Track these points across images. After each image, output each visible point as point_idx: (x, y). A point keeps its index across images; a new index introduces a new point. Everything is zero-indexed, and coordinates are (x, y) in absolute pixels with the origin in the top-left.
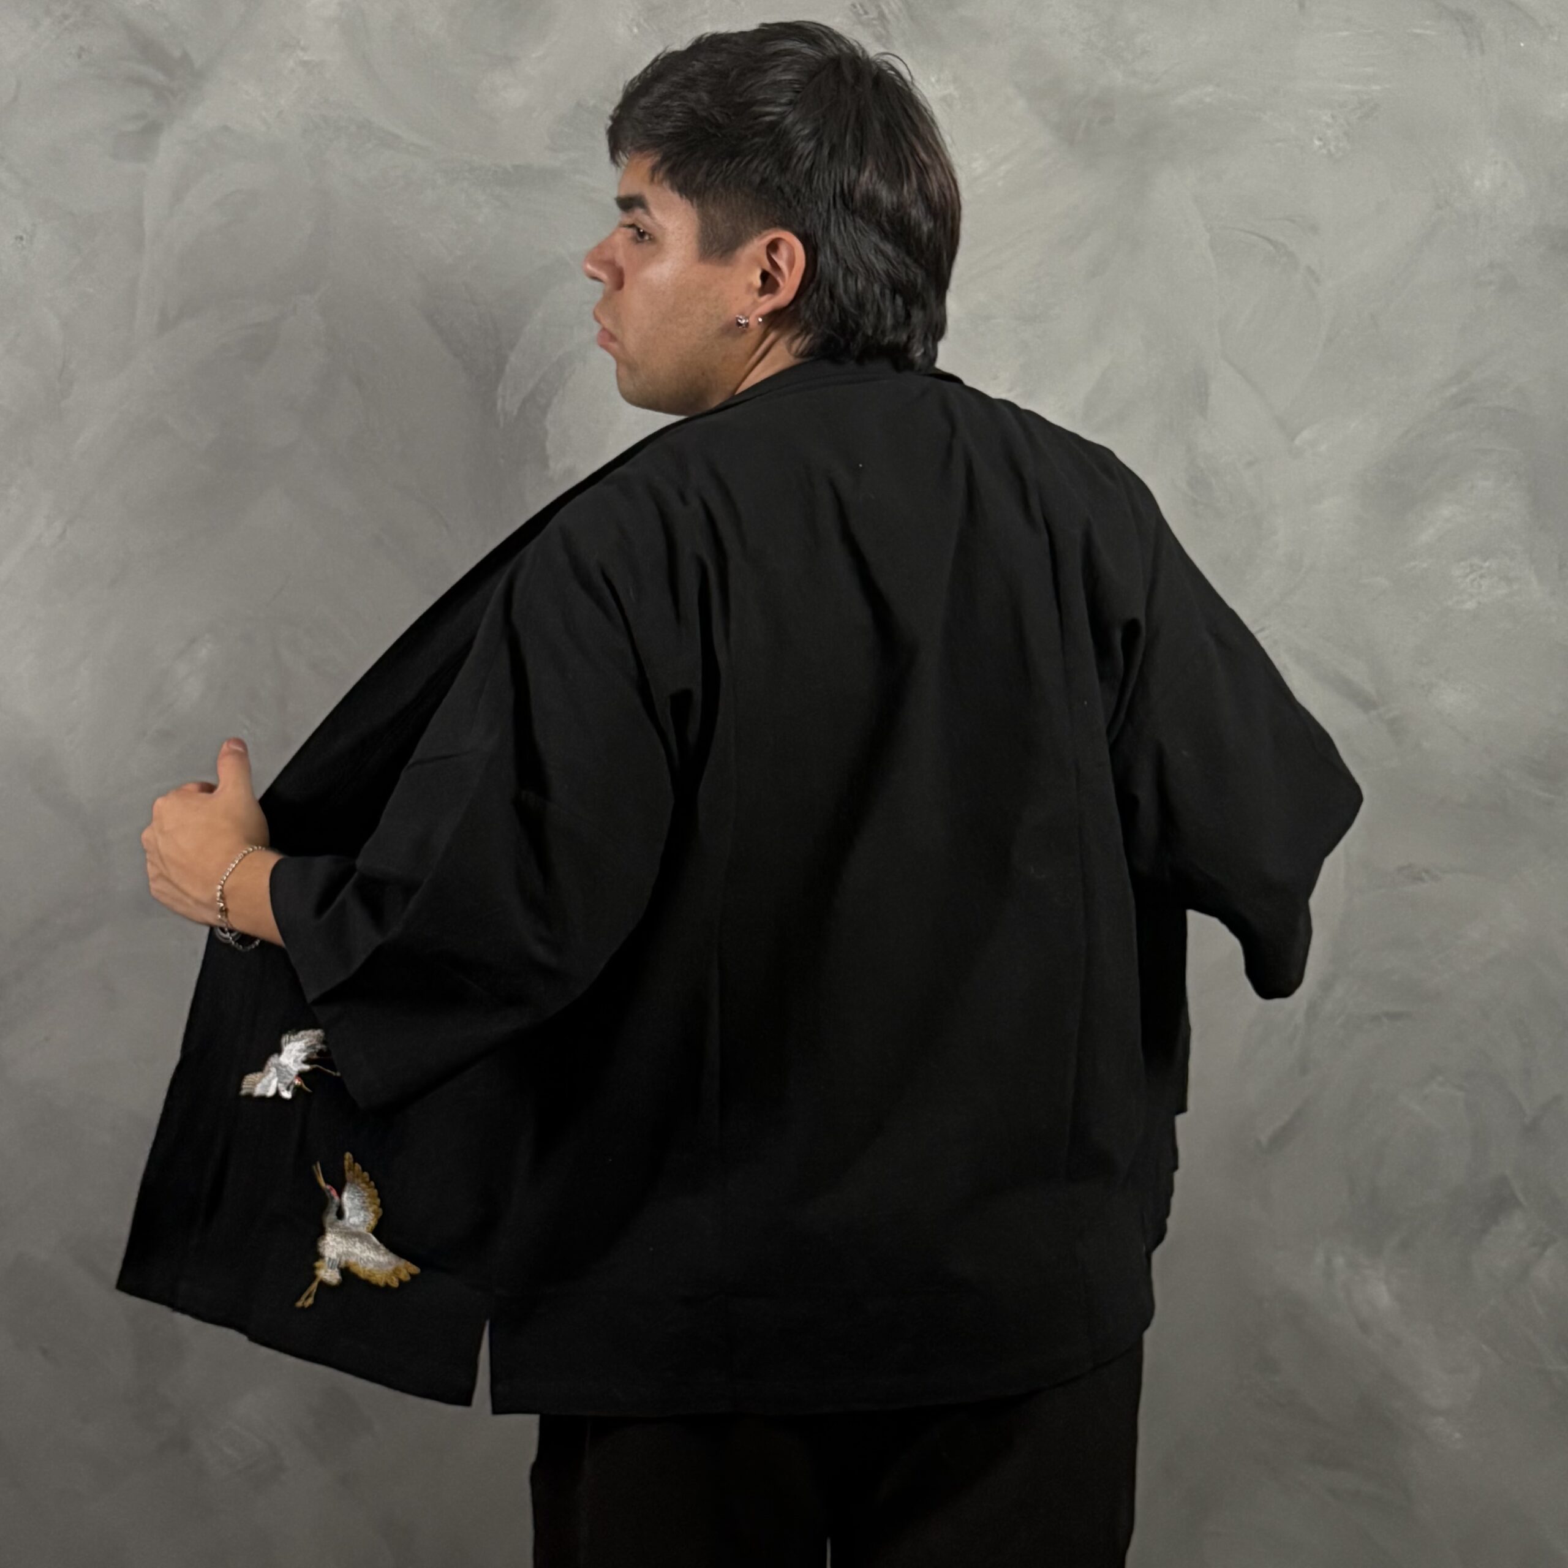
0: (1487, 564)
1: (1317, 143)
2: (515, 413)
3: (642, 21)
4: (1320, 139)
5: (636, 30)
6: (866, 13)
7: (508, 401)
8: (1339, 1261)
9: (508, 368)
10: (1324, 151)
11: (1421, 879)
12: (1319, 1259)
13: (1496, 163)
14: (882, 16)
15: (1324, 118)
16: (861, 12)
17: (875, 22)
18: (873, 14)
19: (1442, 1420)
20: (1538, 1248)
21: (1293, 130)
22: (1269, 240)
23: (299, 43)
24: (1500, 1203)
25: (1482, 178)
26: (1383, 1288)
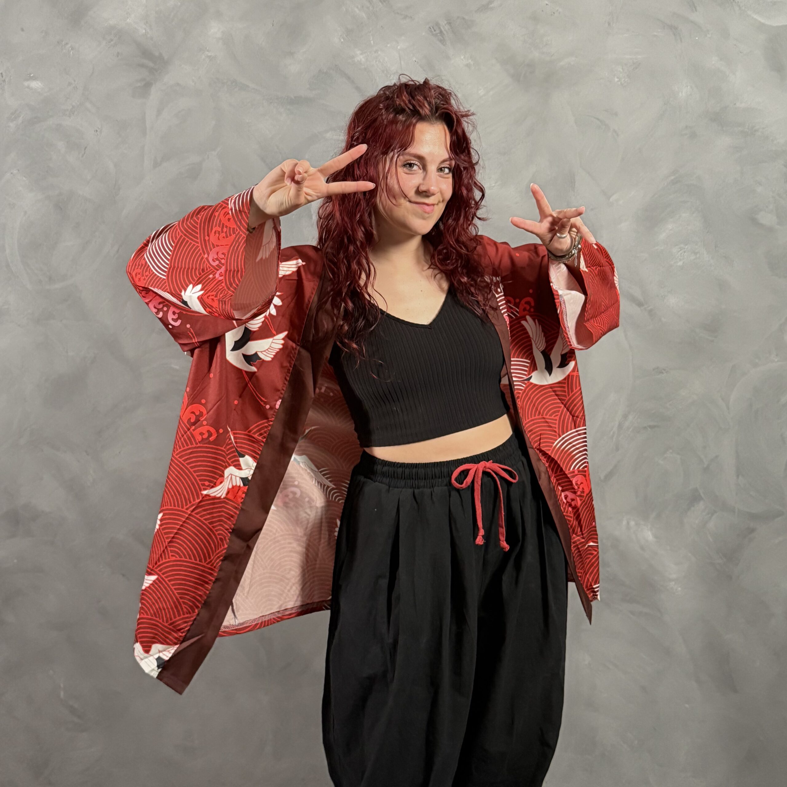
8: (632, 523)
11: (663, 373)
12: (625, 523)
19: (673, 583)
20: (710, 515)
21: (607, 74)
22: (598, 119)
23: (206, 48)
24: (695, 498)
25: (682, 92)
26: (650, 533)
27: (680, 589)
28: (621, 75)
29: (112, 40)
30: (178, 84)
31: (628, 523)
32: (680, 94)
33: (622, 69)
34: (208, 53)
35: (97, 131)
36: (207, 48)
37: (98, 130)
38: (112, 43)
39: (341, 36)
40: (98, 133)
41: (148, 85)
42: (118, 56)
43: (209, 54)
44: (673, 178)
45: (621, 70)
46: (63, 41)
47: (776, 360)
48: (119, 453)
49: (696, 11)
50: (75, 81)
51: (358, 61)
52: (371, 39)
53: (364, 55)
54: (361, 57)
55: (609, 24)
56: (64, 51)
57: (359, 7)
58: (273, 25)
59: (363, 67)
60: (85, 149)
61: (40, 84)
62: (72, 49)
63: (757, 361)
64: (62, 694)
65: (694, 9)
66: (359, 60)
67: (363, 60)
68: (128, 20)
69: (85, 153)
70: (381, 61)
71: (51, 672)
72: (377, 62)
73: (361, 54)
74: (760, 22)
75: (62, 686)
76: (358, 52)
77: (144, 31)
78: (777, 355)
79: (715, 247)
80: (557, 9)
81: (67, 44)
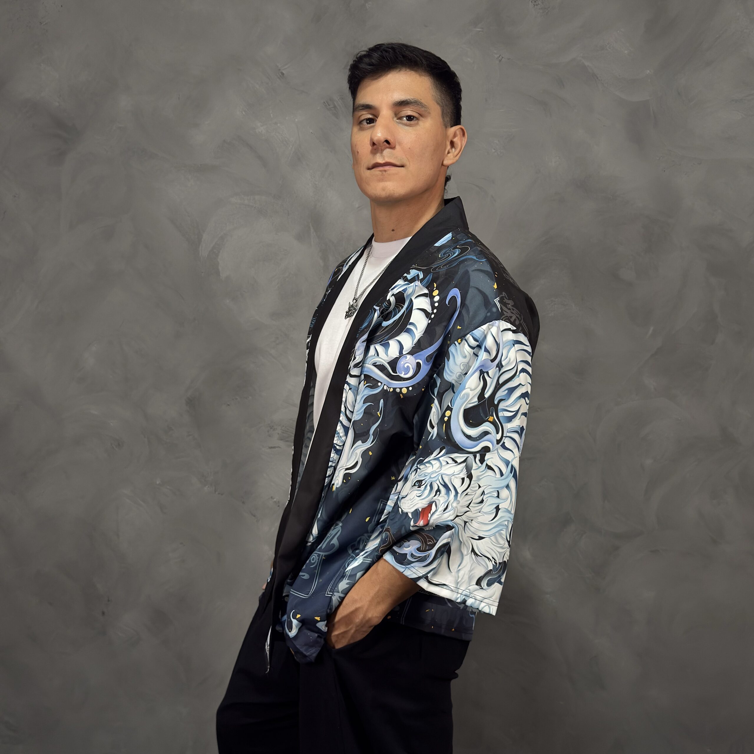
0: (557, 300)
1: (493, 151)
2: (206, 256)
3: (246, 110)
4: (495, 149)
5: (244, 113)
6: (329, 105)
7: (204, 251)
9: (203, 240)
10: (496, 154)
14: (335, 107)
15: (495, 141)
16: (327, 105)
17: (333, 109)
18: (332, 106)
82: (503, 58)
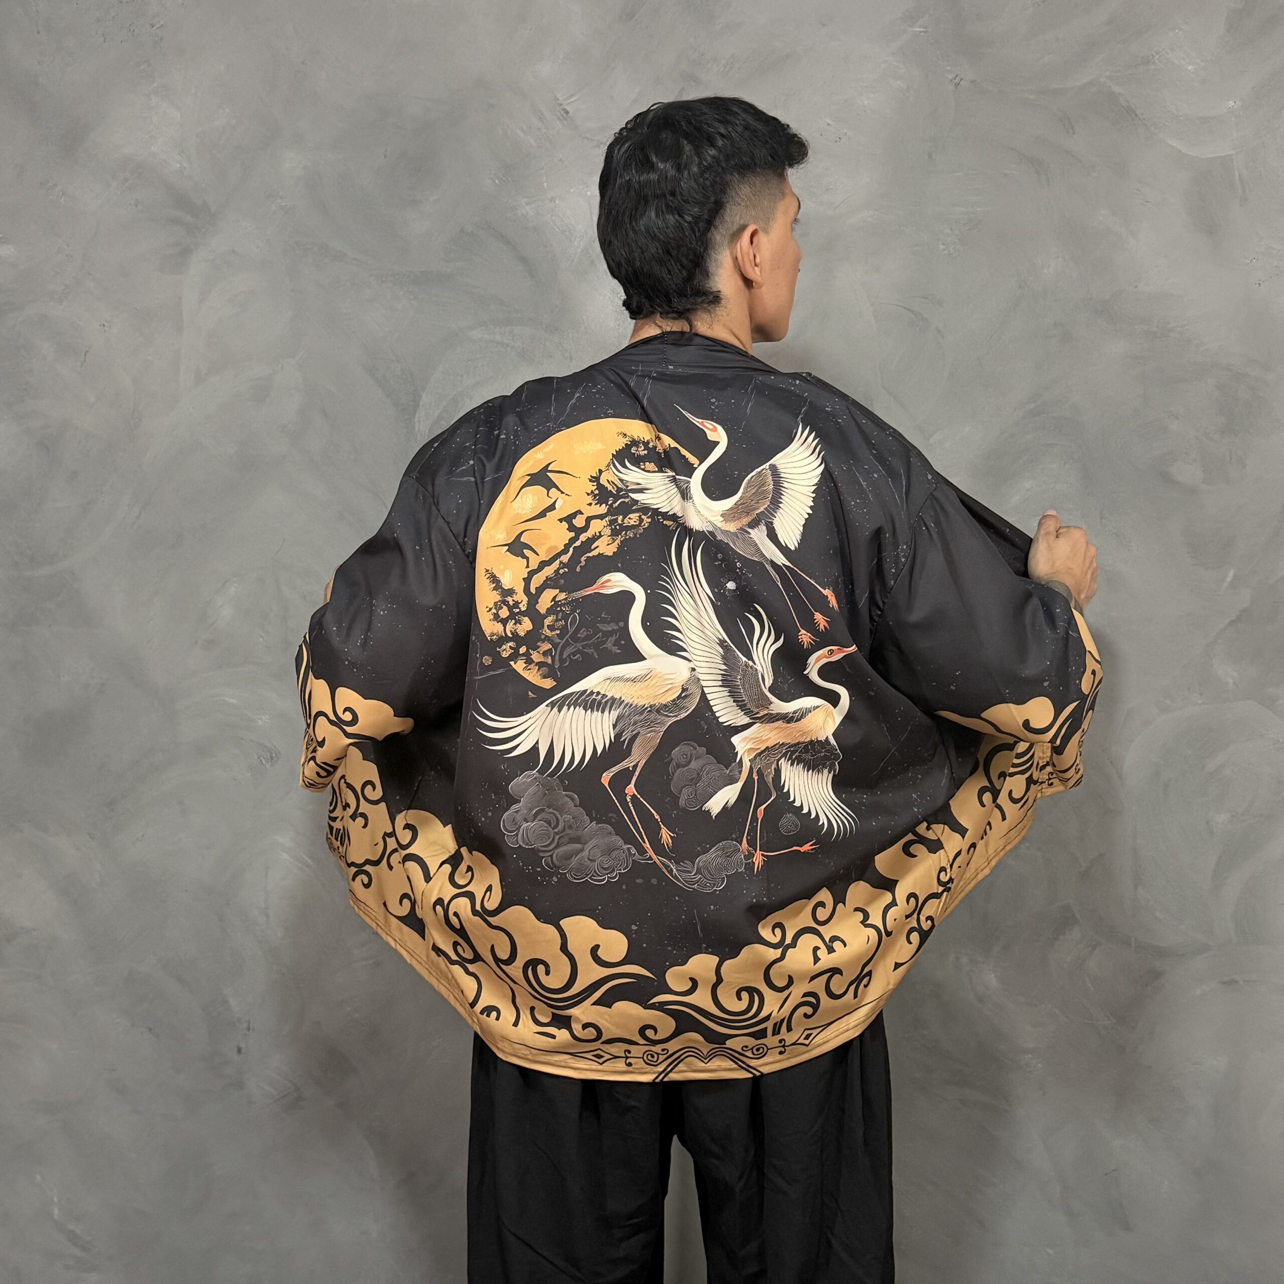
1: (941, 247)
2: (427, 432)
3: (501, 176)
4: (944, 244)
5: (497, 181)
7: (422, 425)
9: (421, 403)
10: (946, 252)
13: (1058, 257)
15: (946, 230)
19: (1030, 1056)
20: (1090, 949)
21: (925, 238)
22: (909, 310)
23: (278, 193)
24: (1065, 921)
25: (1049, 267)
26: (993, 975)
27: (1040, 1065)
28: (949, 239)
29: (126, 180)
30: (234, 251)
31: (957, 959)
32: (1045, 270)
33: (951, 229)
34: (279, 201)
35: (104, 326)
36: (280, 194)
37: (106, 324)
38: (127, 184)
39: (495, 174)
40: (106, 328)
41: (185, 252)
42: (137, 206)
43: (282, 204)
44: (1033, 406)
45: (949, 231)
46: (48, 182)
47: (1200, 702)
48: (143, 836)
49: (1074, 133)
50: (68, 245)
51: (523, 215)
52: (544, 180)
53: (534, 206)
54: (528, 208)
55: (930, 157)
56: (51, 197)
57: (525, 128)
58: (385, 157)
59: (531, 224)
60: (85, 355)
61: (13, 250)
62: (63, 194)
63: (1168, 702)
64: (56, 1211)
65: (1071, 131)
66: (525, 213)
67: (531, 212)
68: (152, 148)
69: (85, 361)
70: (561, 215)
71: (39, 1177)
72: (554, 218)
73: (527, 204)
74: (1180, 152)
75: (56, 1199)
76: (524, 201)
77: (178, 165)
78: (1201, 694)
79: (1101, 518)
80: (845, 131)
81: (55, 185)
82: (961, 80)
